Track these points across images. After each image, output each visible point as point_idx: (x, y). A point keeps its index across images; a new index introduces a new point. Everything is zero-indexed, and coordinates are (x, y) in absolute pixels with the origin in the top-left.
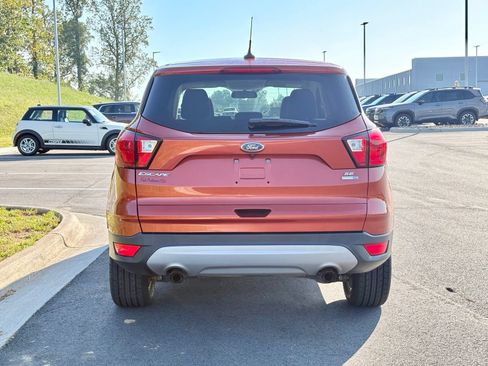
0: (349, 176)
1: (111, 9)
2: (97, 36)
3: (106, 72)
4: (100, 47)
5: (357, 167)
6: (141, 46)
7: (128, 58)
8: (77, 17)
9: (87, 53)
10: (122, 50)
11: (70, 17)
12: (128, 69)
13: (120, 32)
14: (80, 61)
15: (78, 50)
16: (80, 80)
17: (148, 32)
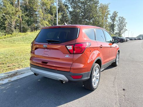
0: (67, 56)
1: (120, 21)
2: (117, 26)
3: (118, 32)
4: (117, 28)
5: (70, 54)
6: (125, 27)
7: (122, 29)
8: (114, 23)
9: (115, 29)
10: (121, 28)
11: (112, 23)
12: (122, 31)
13: (121, 25)
14: (113, 30)
15: (113, 28)
16: (113, 33)
17: (126, 25)
